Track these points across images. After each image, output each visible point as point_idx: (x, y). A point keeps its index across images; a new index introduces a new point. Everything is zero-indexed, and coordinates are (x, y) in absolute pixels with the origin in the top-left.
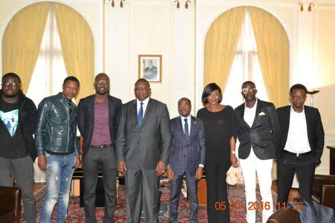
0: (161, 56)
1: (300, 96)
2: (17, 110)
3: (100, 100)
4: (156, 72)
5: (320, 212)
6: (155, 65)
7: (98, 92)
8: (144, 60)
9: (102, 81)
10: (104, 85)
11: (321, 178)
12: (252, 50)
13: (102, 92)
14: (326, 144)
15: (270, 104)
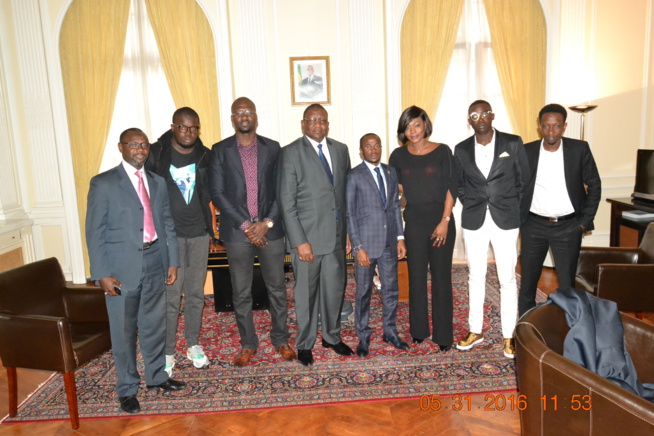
0: (327, 59)
1: (554, 125)
2: (194, 165)
3: (245, 142)
4: (320, 86)
5: (596, 308)
6: (318, 75)
7: (239, 129)
8: (299, 67)
9: (243, 110)
10: (247, 116)
11: (598, 252)
12: (483, 41)
13: (246, 129)
14: (605, 195)
15: (515, 138)
